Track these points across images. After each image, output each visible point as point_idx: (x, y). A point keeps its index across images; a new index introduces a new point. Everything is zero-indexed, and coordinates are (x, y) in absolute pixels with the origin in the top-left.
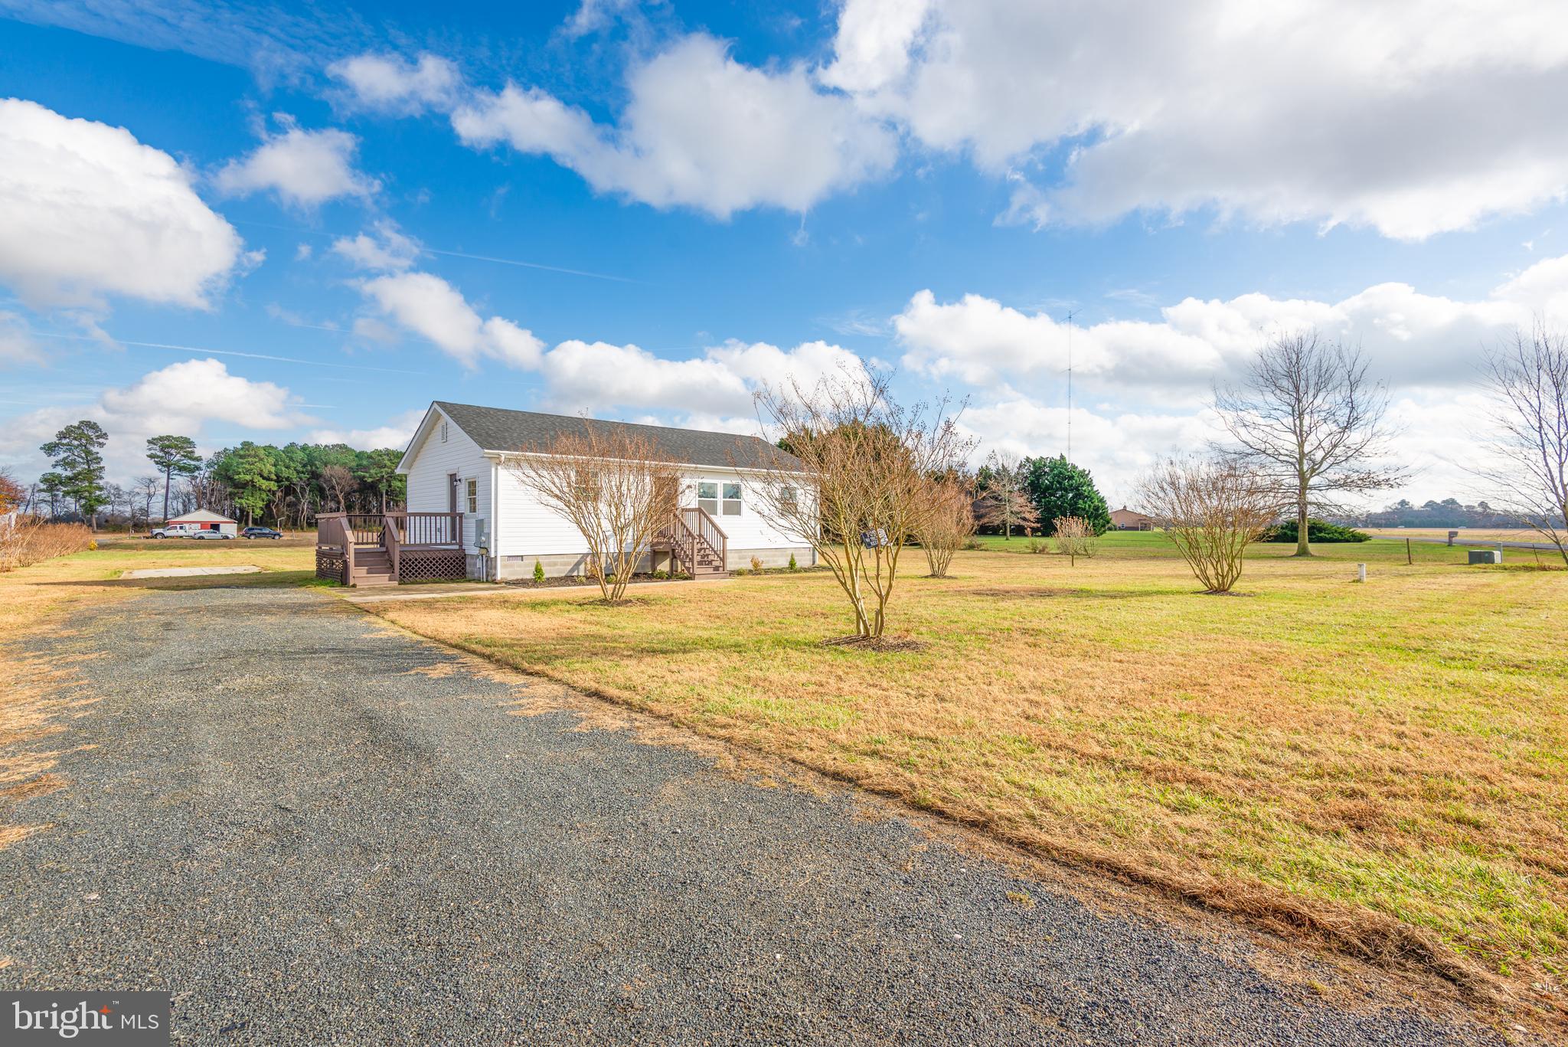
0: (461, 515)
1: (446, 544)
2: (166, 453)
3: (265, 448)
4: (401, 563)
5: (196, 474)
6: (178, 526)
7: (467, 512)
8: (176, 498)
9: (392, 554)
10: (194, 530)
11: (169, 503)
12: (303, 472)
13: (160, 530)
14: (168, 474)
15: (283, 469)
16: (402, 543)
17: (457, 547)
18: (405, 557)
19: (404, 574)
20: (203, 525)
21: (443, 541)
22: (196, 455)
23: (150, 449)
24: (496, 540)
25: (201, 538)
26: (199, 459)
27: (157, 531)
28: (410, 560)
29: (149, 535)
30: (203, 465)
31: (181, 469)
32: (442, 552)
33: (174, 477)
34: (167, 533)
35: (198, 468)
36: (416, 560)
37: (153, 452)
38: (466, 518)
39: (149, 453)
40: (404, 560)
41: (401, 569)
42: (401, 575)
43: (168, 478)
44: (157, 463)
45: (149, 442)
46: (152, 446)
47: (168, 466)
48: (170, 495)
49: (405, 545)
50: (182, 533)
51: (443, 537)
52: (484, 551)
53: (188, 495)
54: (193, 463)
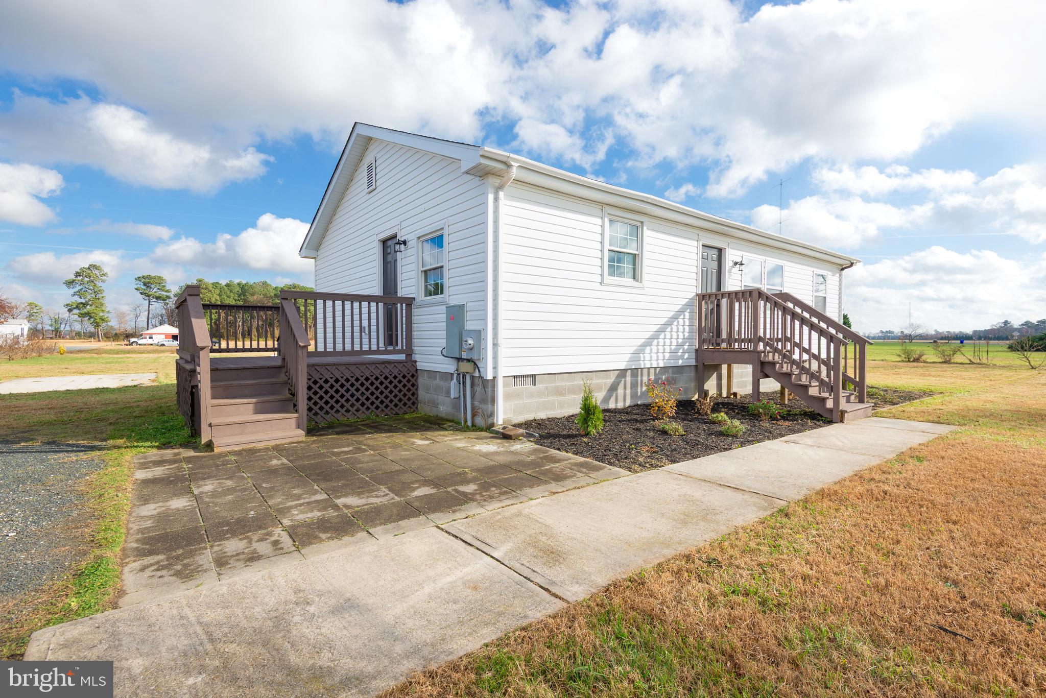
0: (409, 302)
1: (378, 352)
2: (148, 287)
3: (213, 284)
4: (309, 388)
5: (167, 301)
6: (148, 337)
7: (421, 297)
8: (154, 317)
9: (292, 372)
10: (157, 339)
11: (150, 321)
12: (239, 300)
13: (135, 340)
14: (149, 302)
15: (226, 298)
16: (311, 349)
17: (402, 357)
18: (316, 377)
19: (316, 408)
20: (167, 336)
21: (374, 347)
22: (167, 288)
23: (137, 284)
24: (495, 345)
25: (163, 345)
26: (168, 291)
27: (132, 340)
28: (326, 381)
29: (127, 343)
30: (172, 296)
31: (158, 298)
32: (381, 367)
33: (153, 303)
34: (140, 342)
35: (168, 297)
36: (337, 381)
37: (138, 286)
38: (420, 307)
39: (136, 287)
40: (315, 382)
41: (310, 399)
42: (310, 409)
43: (149, 304)
44: (141, 293)
45: (136, 279)
46: (137, 282)
47: (149, 296)
48: (150, 316)
49: (316, 354)
50: (150, 341)
51: (374, 341)
52: (466, 367)
53: (162, 316)
54: (165, 294)
